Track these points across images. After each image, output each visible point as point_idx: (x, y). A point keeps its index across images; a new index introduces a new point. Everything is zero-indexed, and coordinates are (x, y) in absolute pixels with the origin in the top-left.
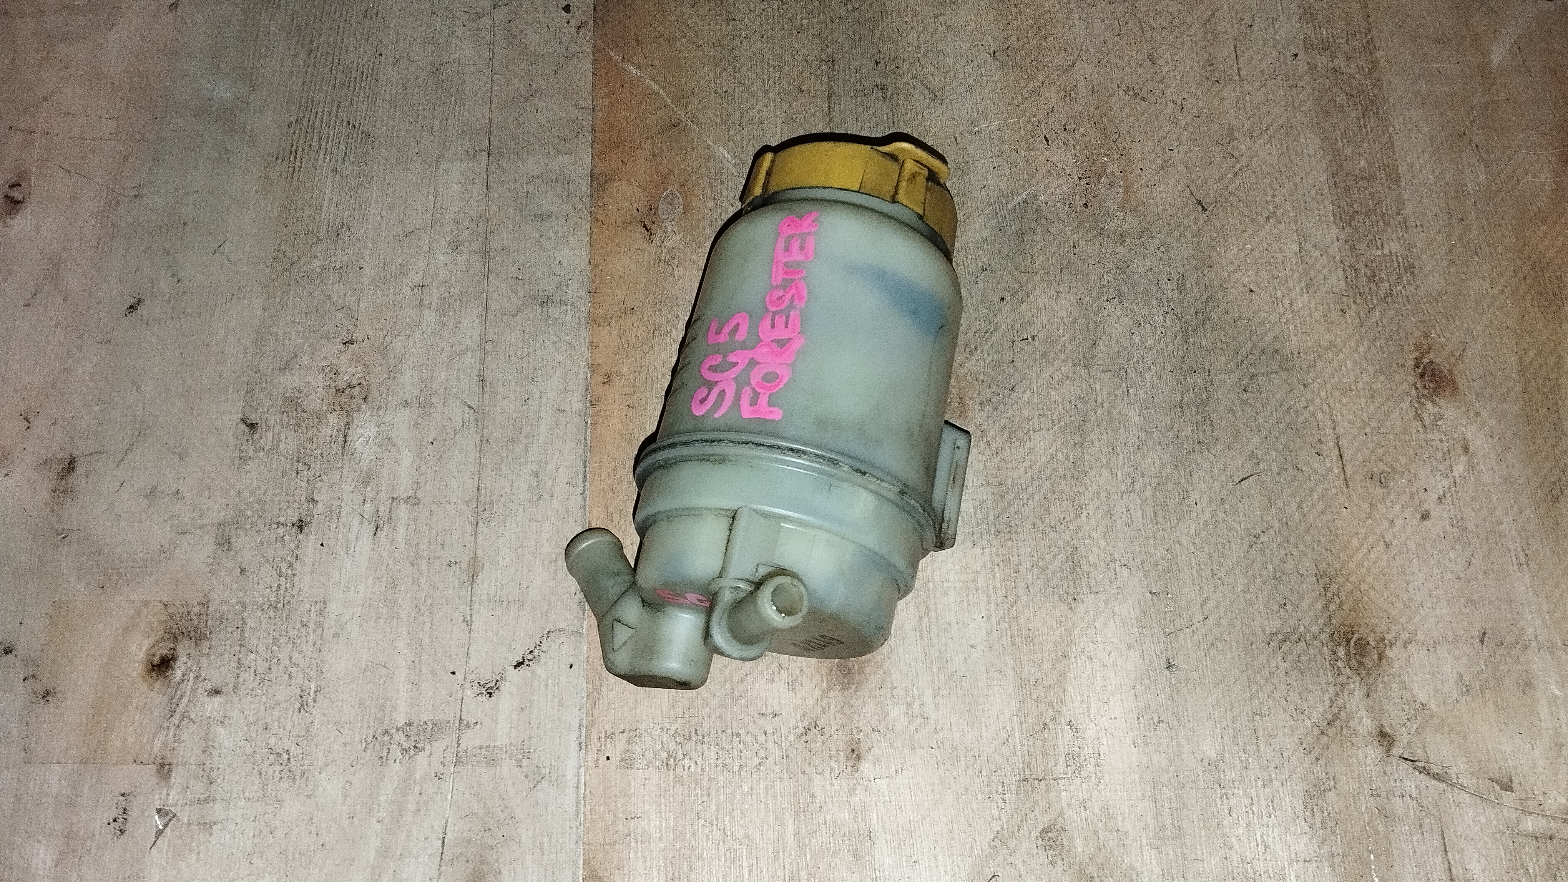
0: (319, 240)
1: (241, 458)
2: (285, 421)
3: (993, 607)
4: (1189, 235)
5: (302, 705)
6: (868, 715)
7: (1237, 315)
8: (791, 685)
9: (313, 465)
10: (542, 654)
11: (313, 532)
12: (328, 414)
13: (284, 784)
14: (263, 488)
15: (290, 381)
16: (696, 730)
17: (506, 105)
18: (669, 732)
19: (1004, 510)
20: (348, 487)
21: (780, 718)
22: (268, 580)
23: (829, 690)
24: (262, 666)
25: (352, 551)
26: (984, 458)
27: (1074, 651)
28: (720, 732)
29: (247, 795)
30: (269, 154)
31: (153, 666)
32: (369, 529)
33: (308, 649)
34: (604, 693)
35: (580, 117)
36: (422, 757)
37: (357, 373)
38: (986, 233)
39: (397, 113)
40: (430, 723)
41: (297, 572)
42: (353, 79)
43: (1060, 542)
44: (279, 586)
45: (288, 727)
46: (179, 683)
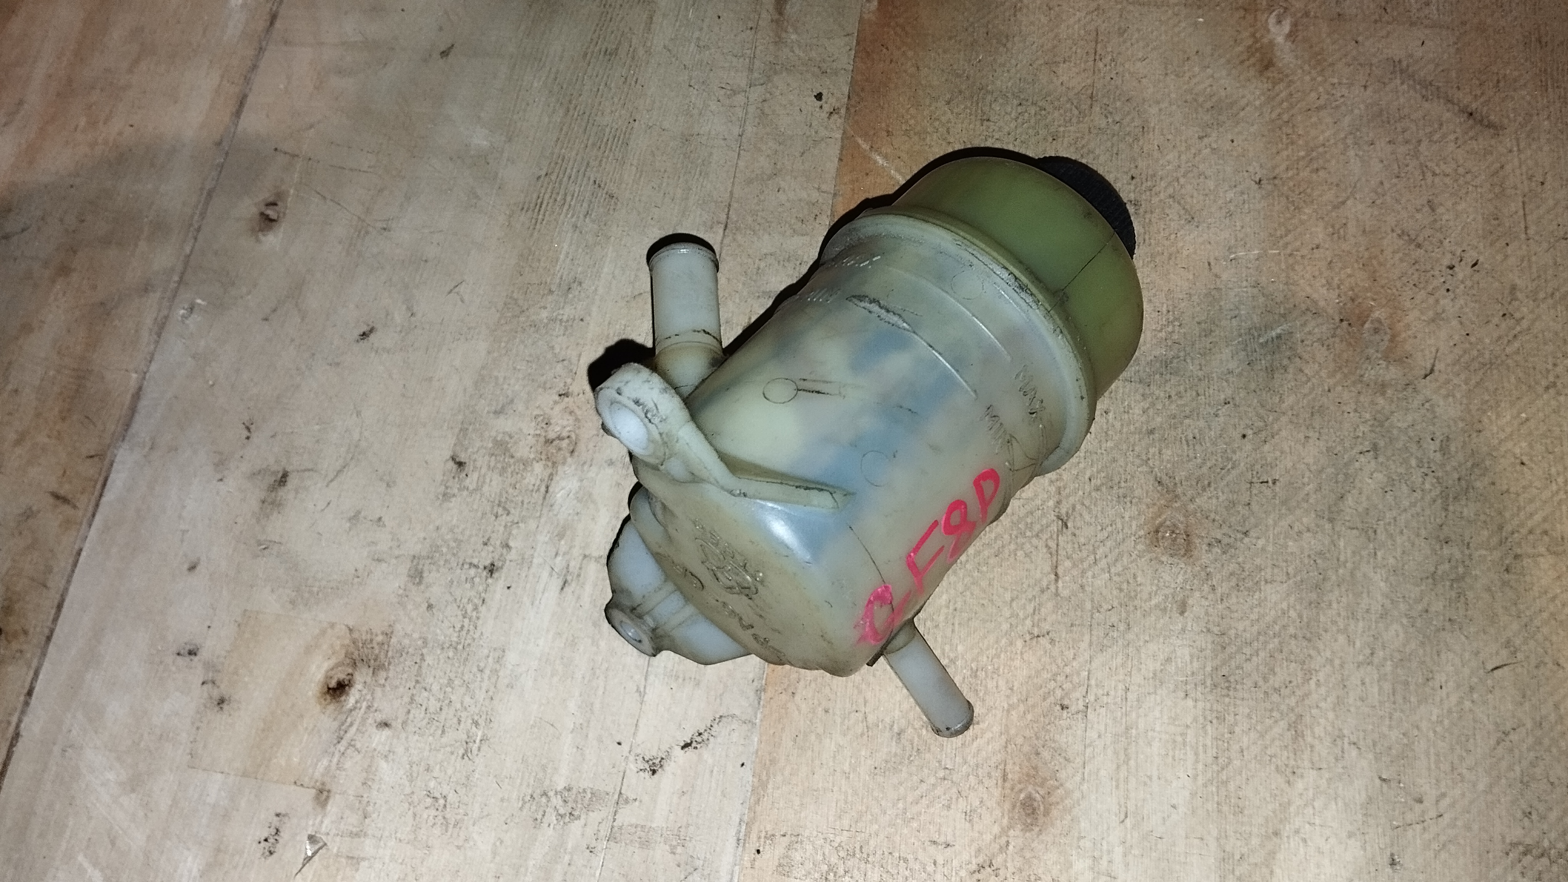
0: (551, 292)
1: (444, 495)
2: (492, 464)
3: (1200, 766)
4: (1458, 396)
5: (466, 751)
6: (1049, 863)
7: (1505, 487)
8: (969, 816)
9: (512, 511)
10: (711, 739)
11: (503, 579)
12: (534, 462)
13: (437, 831)
14: (462, 526)
15: (505, 425)
16: (861, 847)
17: (749, 182)
18: (832, 844)
19: (1224, 663)
20: (543, 538)
21: (953, 849)
22: (453, 619)
23: (1009, 828)
24: (433, 705)
25: (537, 602)
26: (1207, 604)
27: (1287, 830)
28: (886, 853)
29: (398, 835)
30: (515, 204)
31: (329, 689)
32: (557, 583)
33: (481, 695)
34: (770, 791)
35: (821, 200)
36: (576, 827)
37: (568, 426)
38: (1232, 365)
39: (642, 179)
40: (589, 791)
41: (481, 615)
42: (605, 140)
43: (1283, 707)
44: (462, 627)
45: (450, 772)
46: (351, 711)
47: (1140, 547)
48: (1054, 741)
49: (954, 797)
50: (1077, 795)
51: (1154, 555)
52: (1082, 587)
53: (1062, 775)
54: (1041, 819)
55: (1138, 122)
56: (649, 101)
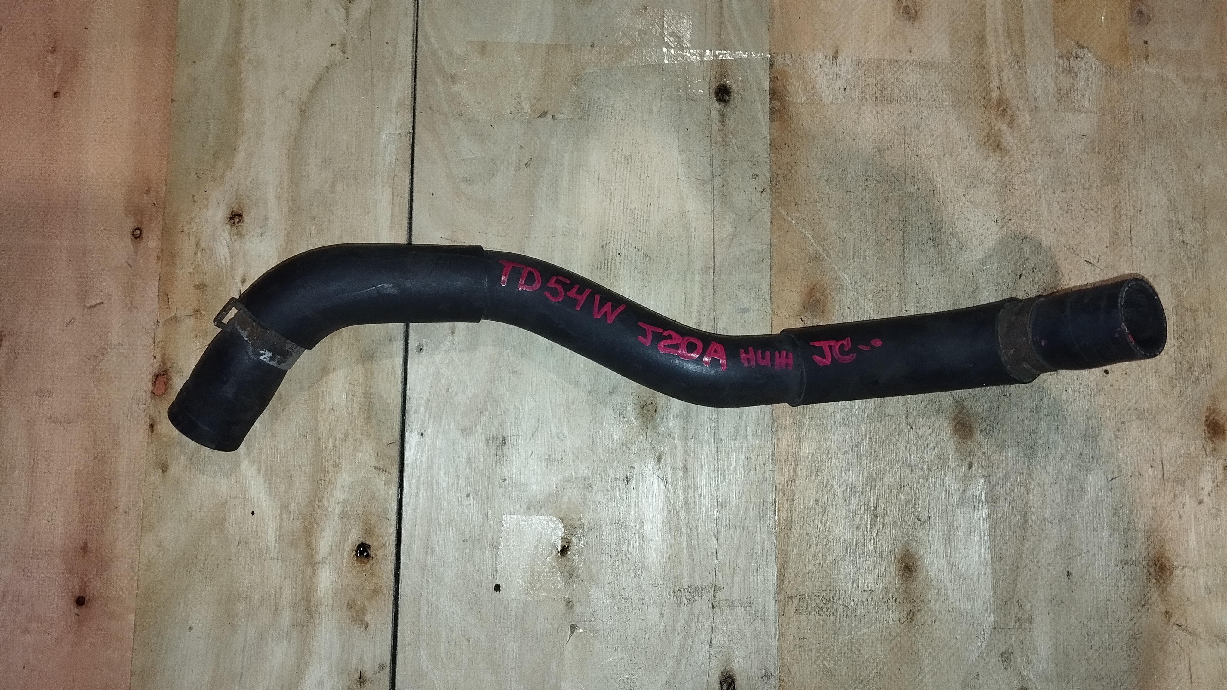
47: (949, 435)
48: (916, 537)
50: (928, 560)
51: (955, 439)
53: (921, 552)
54: (913, 574)
55: (931, 188)
56: (656, 191)
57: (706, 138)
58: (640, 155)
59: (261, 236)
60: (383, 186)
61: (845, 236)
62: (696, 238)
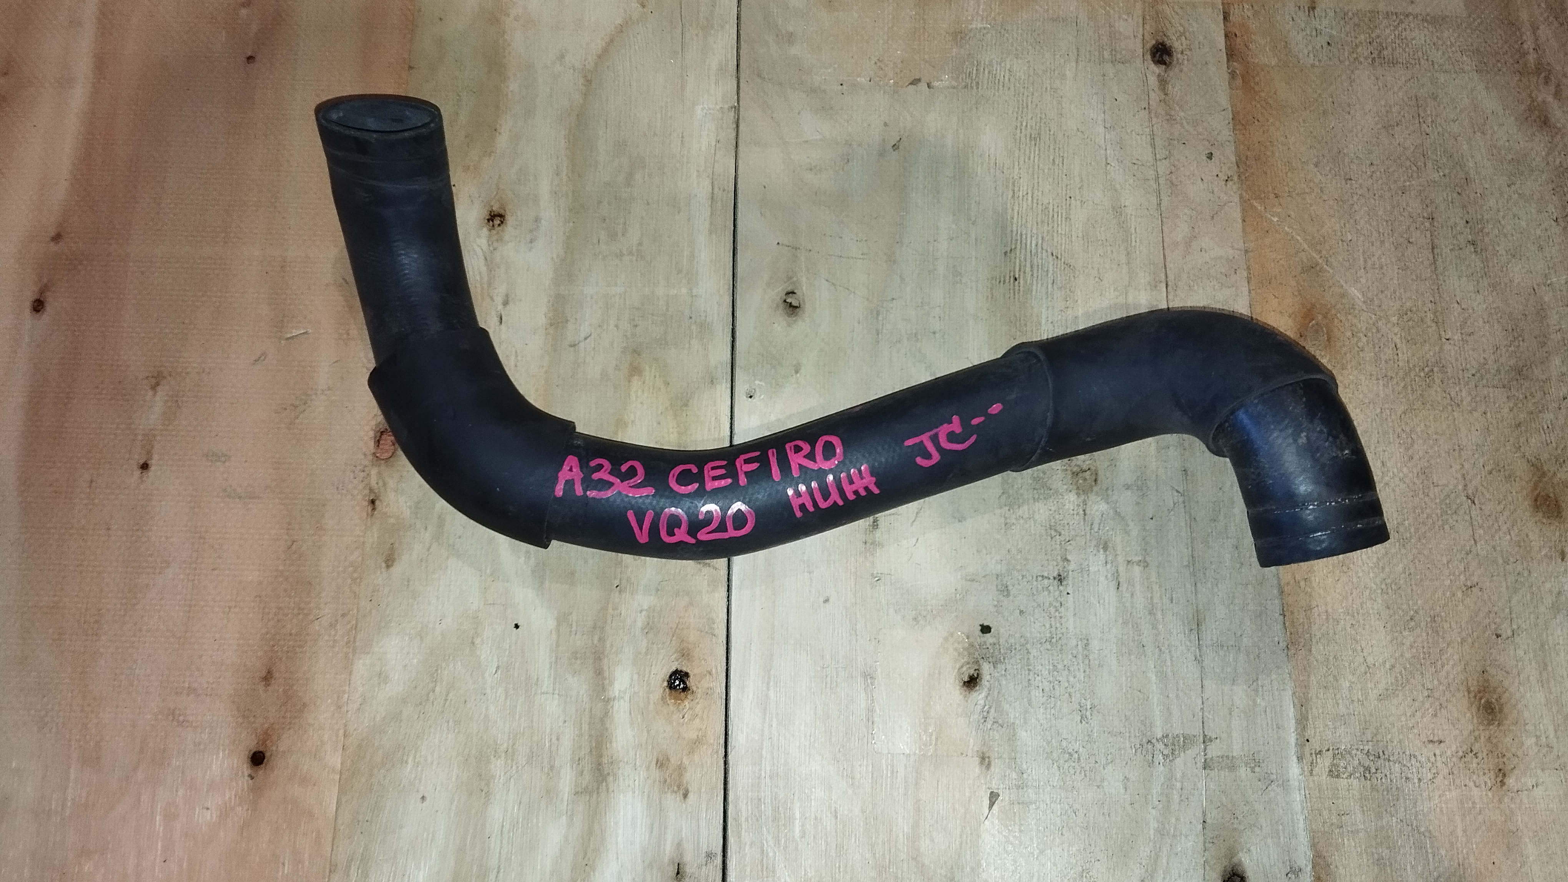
5: (1082, 717)
6: (1509, 744)
8: (1450, 720)
11: (1071, 585)
13: (1079, 777)
16: (1383, 752)
17: (1176, 244)
18: (1363, 751)
20: (1092, 551)
21: (1444, 744)
23: (1478, 724)
29: (1051, 783)
31: (965, 682)
32: (1112, 585)
33: (1081, 675)
34: (1310, 720)
35: (1236, 257)
36: (1179, 762)
39: (1090, 248)
40: (1182, 736)
41: (1063, 615)
42: (1050, 216)
44: (1051, 625)
45: (1075, 734)
46: (987, 697)
47: (1528, 514)
48: (1496, 660)
49: (1438, 708)
50: (1518, 695)
51: (1537, 518)
52: (1494, 548)
53: (1506, 683)
54: (1499, 716)
55: (1461, 175)
56: (1077, 179)
57: (1143, 111)
58: (1052, 133)
59: (531, 242)
60: (699, 176)
61: (1350, 238)
62: (1138, 241)
